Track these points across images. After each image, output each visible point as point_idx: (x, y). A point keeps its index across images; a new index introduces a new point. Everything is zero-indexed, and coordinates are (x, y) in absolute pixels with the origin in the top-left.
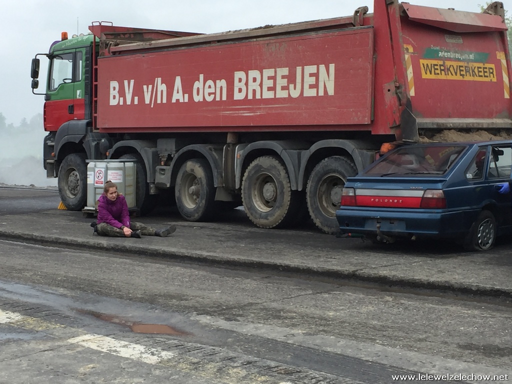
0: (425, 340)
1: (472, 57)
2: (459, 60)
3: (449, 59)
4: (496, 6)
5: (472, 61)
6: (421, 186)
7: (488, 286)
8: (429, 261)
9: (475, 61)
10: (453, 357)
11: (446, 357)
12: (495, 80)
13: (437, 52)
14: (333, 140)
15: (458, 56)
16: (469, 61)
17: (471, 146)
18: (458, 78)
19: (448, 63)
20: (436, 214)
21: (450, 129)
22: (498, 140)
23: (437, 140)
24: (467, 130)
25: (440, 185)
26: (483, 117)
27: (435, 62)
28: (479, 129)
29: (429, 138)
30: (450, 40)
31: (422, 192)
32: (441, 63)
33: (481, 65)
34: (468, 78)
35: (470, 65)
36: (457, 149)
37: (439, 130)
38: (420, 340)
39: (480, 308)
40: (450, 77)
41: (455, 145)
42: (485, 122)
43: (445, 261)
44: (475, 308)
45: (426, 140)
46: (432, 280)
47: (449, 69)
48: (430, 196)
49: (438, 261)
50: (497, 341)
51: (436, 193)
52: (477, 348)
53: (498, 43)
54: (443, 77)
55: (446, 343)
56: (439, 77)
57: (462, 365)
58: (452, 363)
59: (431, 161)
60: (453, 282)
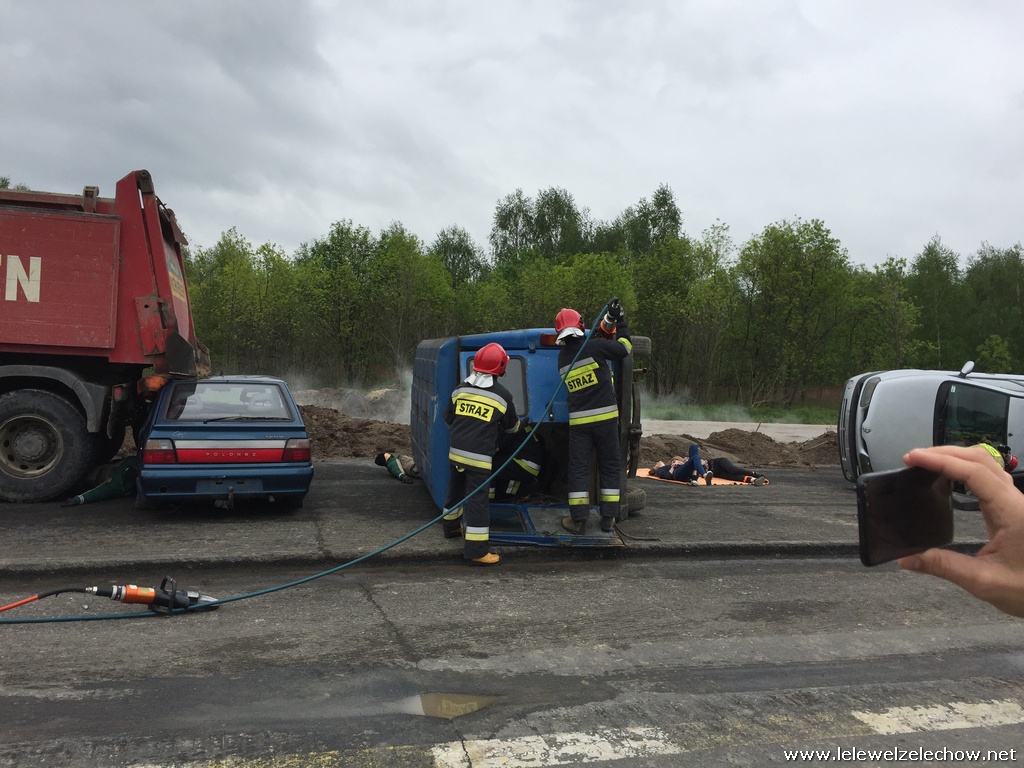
2: (176, 275)
14: (31, 367)
25: (304, 434)
31: (281, 442)
48: (294, 447)
51: (302, 443)
54: (177, 294)
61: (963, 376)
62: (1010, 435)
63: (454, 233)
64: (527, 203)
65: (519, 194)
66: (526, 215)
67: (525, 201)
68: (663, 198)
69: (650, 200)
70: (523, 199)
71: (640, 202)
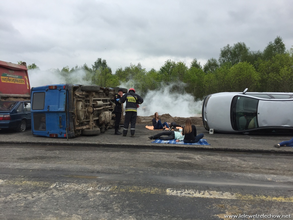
0: (6, 158)
1: (17, 77)
2: (13, 77)
3: (10, 77)
4: (24, 63)
5: (17, 78)
6: (3, 114)
7: (25, 141)
8: (6, 135)
9: (19, 78)
10: (16, 162)
11: (13, 162)
12: (24, 84)
13: (6, 75)
15: (13, 76)
16: (16, 78)
17: (18, 102)
18: (13, 82)
19: (10, 78)
20: (8, 122)
21: (11, 97)
22: (26, 101)
23: (7, 100)
24: (16, 98)
25: (9, 113)
26: (21, 94)
27: (6, 77)
28: (20, 97)
29: (5, 99)
30: (10, 71)
31: (3, 116)
32: (8, 78)
33: (20, 79)
34: (16, 83)
35: (17, 79)
36: (14, 103)
37: (8, 97)
38: (5, 159)
39: (23, 147)
40: (10, 82)
41: (13, 102)
42: (22, 95)
43: (11, 135)
44: (21, 148)
45: (4, 100)
46: (7, 141)
47: (10, 80)
48: (6, 117)
49: (9, 136)
50: (28, 156)
51: (8, 116)
52: (23, 159)
53: (25, 74)
54: (8, 82)
55: (13, 158)
56: (7, 82)
57: (18, 164)
58: (15, 164)
59: (6, 106)
60: (14, 141)
61: (244, 94)
62: (259, 114)
63: (212, 60)
64: (231, 48)
65: (228, 45)
66: (231, 52)
67: (230, 48)
68: (278, 41)
69: (273, 42)
70: (229, 47)
71: (270, 43)
